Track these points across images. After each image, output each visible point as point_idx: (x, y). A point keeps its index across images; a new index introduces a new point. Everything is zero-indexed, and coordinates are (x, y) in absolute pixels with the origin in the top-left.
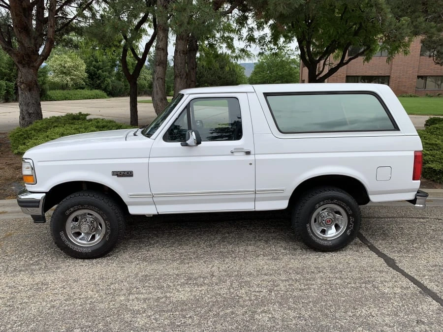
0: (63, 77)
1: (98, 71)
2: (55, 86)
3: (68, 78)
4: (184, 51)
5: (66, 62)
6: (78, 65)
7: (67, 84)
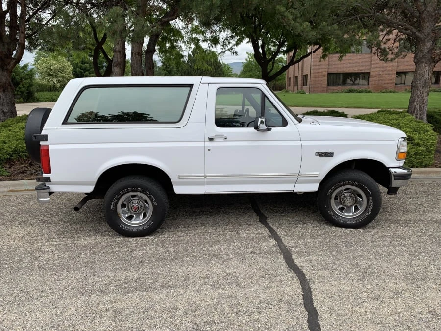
0: (50, 79)
1: (85, 72)
2: (42, 88)
3: (55, 80)
4: (139, 53)
5: (52, 65)
6: (64, 67)
7: (54, 86)
